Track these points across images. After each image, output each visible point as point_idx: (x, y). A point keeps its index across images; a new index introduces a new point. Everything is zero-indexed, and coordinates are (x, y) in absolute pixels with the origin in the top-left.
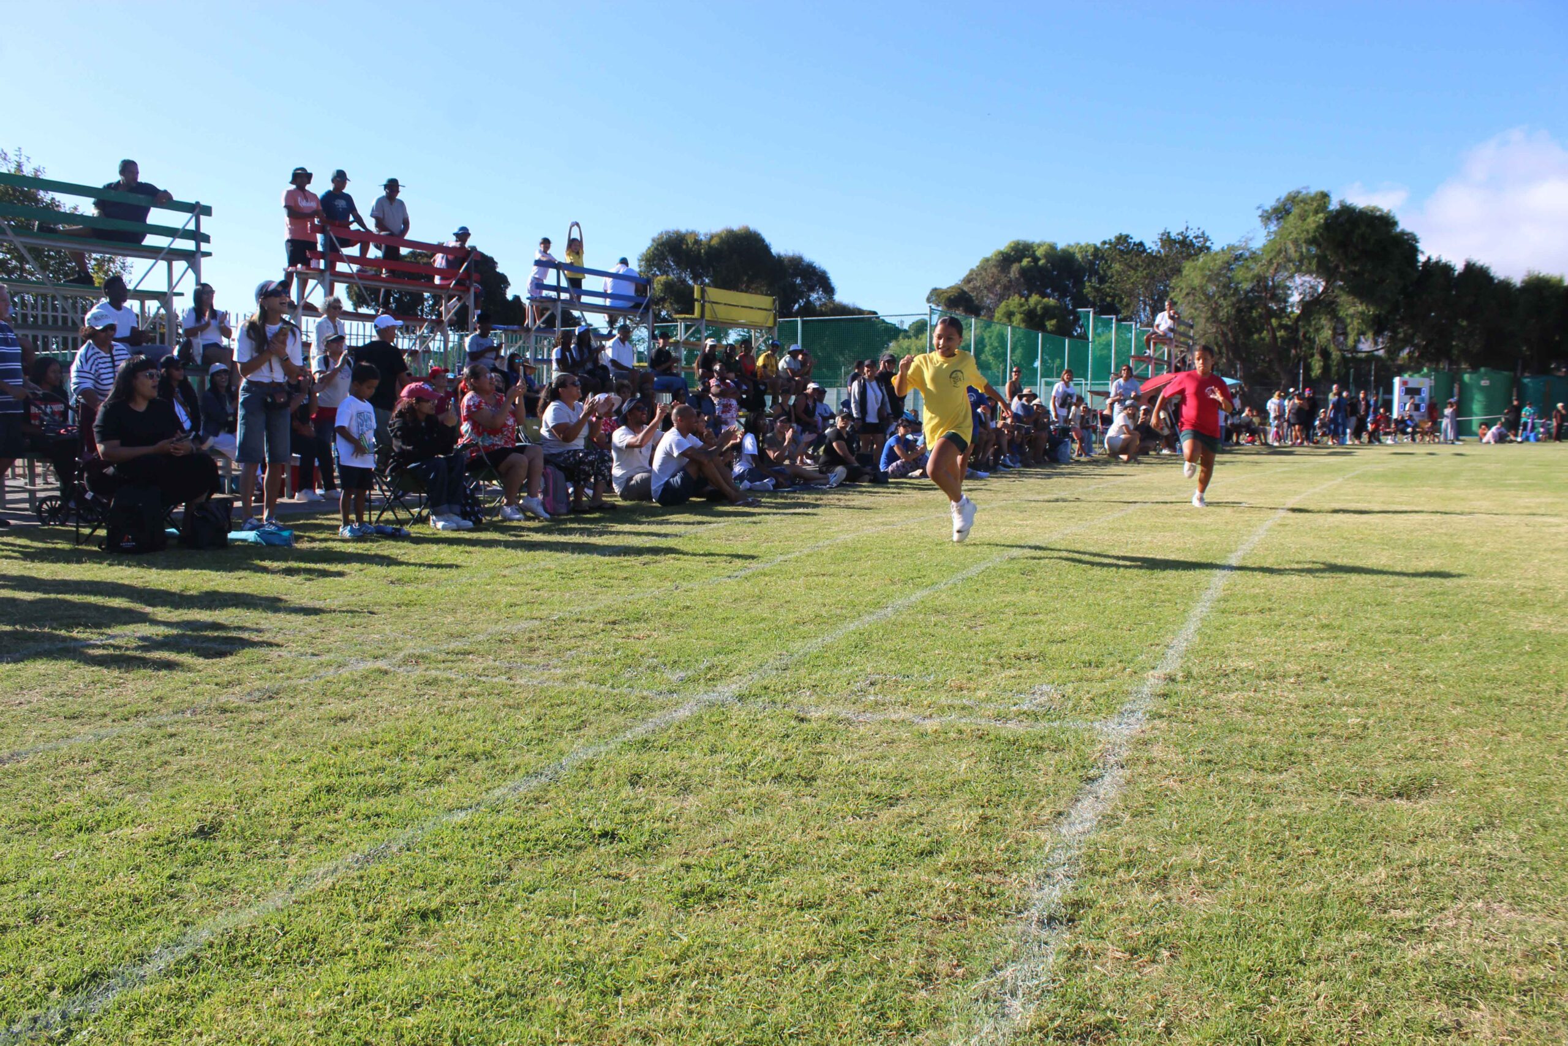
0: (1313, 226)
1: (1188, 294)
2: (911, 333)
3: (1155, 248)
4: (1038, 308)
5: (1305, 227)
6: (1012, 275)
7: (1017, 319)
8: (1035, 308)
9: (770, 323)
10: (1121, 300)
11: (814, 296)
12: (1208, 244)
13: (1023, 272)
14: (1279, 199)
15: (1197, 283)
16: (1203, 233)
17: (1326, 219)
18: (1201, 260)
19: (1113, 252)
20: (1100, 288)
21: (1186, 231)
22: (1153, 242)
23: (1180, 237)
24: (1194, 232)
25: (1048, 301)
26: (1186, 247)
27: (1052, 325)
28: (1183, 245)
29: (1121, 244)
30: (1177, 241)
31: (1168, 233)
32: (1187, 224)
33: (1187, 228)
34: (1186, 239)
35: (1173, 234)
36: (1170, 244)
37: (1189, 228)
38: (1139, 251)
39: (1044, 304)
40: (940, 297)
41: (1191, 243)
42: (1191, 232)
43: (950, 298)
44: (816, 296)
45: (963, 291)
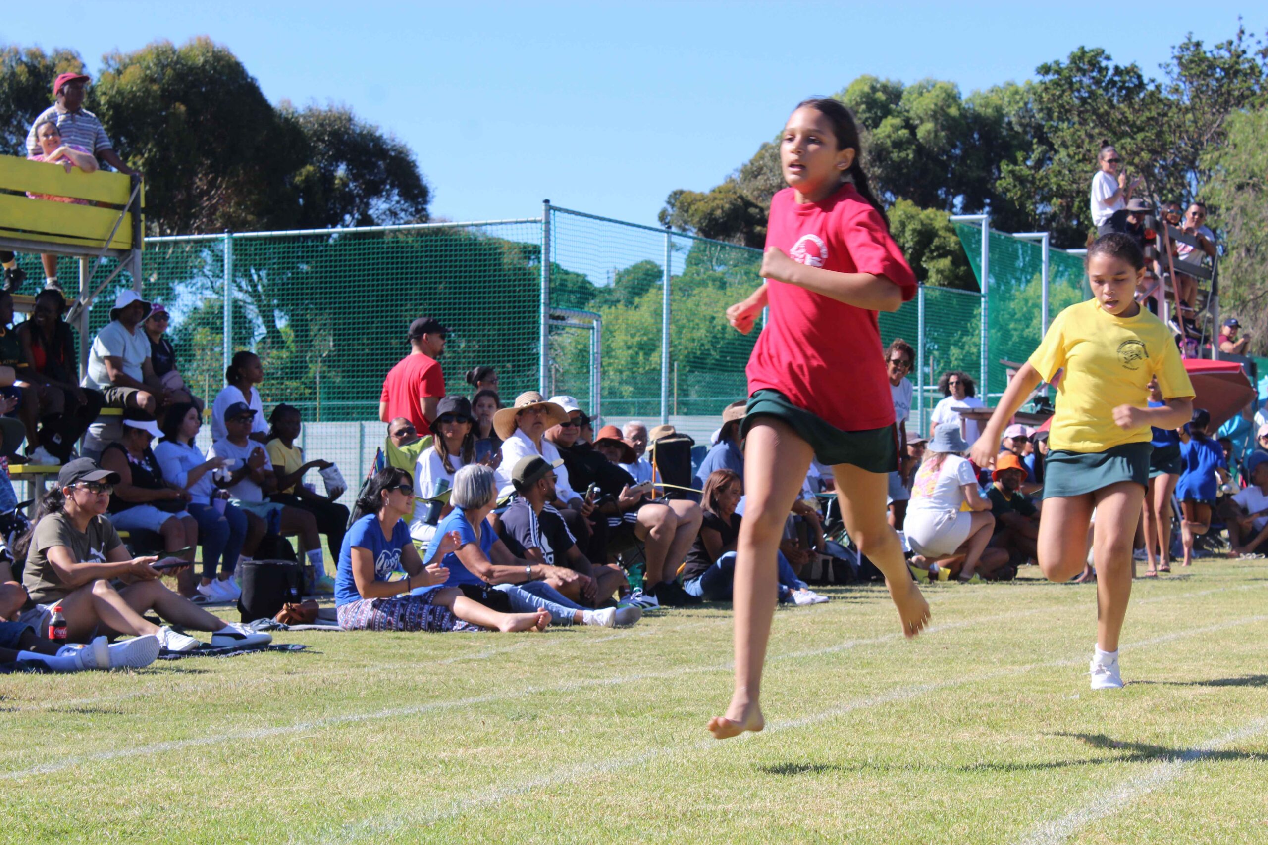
1: (1240, 187)
2: (621, 294)
4: (908, 234)
8: (903, 231)
9: (122, 238)
11: (378, 206)
13: (879, 153)
15: (1261, 160)
19: (1064, 91)
20: (1034, 177)
21: (1240, 39)
22: (1160, 65)
23: (1225, 54)
24: (1259, 42)
25: (932, 216)
26: (1240, 78)
27: (939, 272)
28: (1232, 72)
29: (1084, 72)
30: (1218, 63)
31: (1198, 45)
32: (1242, 22)
33: (1242, 32)
34: (1239, 57)
35: (1207, 47)
36: (1201, 72)
37: (1247, 33)
38: (1128, 89)
39: (922, 224)
40: (687, 211)
41: (1252, 68)
42: (1252, 42)
43: (711, 214)
44: (383, 206)
45: (742, 198)
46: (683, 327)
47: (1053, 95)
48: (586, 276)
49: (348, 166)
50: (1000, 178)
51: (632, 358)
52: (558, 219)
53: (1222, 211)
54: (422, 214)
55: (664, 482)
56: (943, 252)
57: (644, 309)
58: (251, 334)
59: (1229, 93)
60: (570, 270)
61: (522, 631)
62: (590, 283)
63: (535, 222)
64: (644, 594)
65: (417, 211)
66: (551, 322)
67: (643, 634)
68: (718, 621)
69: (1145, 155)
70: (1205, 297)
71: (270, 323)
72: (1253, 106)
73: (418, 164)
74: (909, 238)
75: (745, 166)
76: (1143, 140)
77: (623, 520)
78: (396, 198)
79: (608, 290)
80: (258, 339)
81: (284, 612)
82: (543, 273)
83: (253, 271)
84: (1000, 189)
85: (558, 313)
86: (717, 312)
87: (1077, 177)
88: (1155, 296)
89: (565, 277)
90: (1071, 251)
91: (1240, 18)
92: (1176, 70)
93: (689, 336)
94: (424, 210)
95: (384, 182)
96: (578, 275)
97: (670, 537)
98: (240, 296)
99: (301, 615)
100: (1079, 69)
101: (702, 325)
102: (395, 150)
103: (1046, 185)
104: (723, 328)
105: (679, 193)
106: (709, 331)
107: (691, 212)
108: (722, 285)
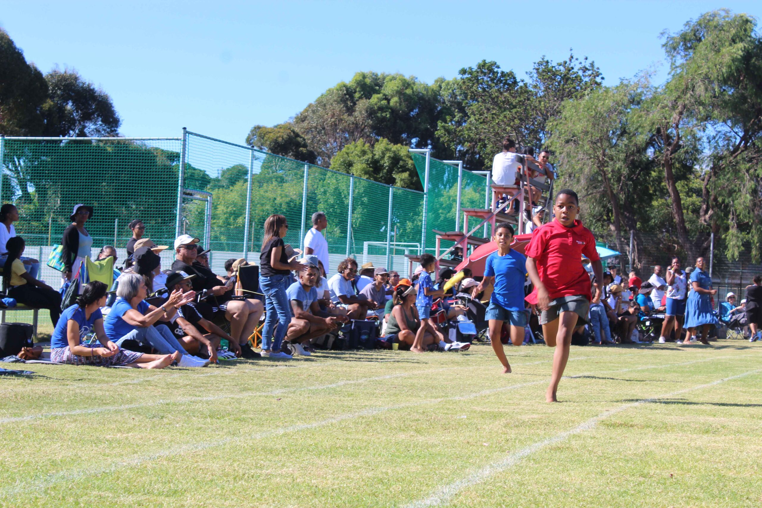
0: (727, 59)
1: (567, 142)
2: (225, 183)
3: (529, 81)
4: (386, 158)
5: (718, 60)
6: (356, 114)
7: (358, 167)
8: (383, 157)
10: (485, 146)
11: (90, 126)
12: (598, 80)
13: (371, 112)
14: (687, 24)
15: (579, 127)
16: (592, 65)
17: (745, 50)
18: (587, 98)
19: (474, 84)
20: (456, 131)
21: (571, 61)
22: (526, 73)
23: (562, 68)
24: (581, 63)
25: (399, 149)
26: (569, 82)
27: (401, 180)
28: (566, 78)
29: (485, 74)
30: (558, 73)
31: (547, 62)
32: (572, 52)
33: (572, 57)
34: (569, 70)
35: (554, 64)
36: (549, 78)
37: (575, 57)
38: (508, 84)
39: (394, 153)
40: (263, 138)
41: (576, 77)
42: (577, 62)
43: (276, 140)
44: (93, 127)
45: (293, 132)
46: (258, 203)
47: (468, 86)
48: (205, 171)
49: (73, 103)
50: (437, 130)
51: (227, 220)
52: (191, 139)
53: (557, 154)
54: (113, 132)
55: (243, 288)
56: (404, 169)
57: (235, 192)
58: (13, 193)
59: (564, 90)
60: (196, 167)
61: (160, 368)
62: (208, 175)
63: (178, 140)
64: (229, 351)
66: (184, 196)
67: (227, 373)
68: (269, 368)
69: (517, 122)
70: (546, 200)
71: (24, 189)
72: (576, 97)
73: (113, 105)
74: (387, 161)
75: (297, 115)
76: (516, 113)
77: (219, 309)
78: (100, 123)
79: (217, 180)
80: (17, 197)
81: (23, 352)
82: (181, 168)
83: (16, 159)
84: (437, 136)
85: (188, 191)
86: (277, 196)
87: (479, 131)
88: (519, 198)
89: (194, 171)
90: (474, 172)
91: (571, 50)
92: (535, 75)
93: (261, 208)
94: (116, 131)
95: (93, 113)
96: (201, 171)
97: (245, 319)
98: (8, 172)
99: (33, 353)
100: (482, 72)
101: (268, 203)
102: (100, 96)
103: (462, 135)
104: (281, 205)
105: (258, 128)
106: (273, 206)
107: (265, 138)
108: (282, 181)
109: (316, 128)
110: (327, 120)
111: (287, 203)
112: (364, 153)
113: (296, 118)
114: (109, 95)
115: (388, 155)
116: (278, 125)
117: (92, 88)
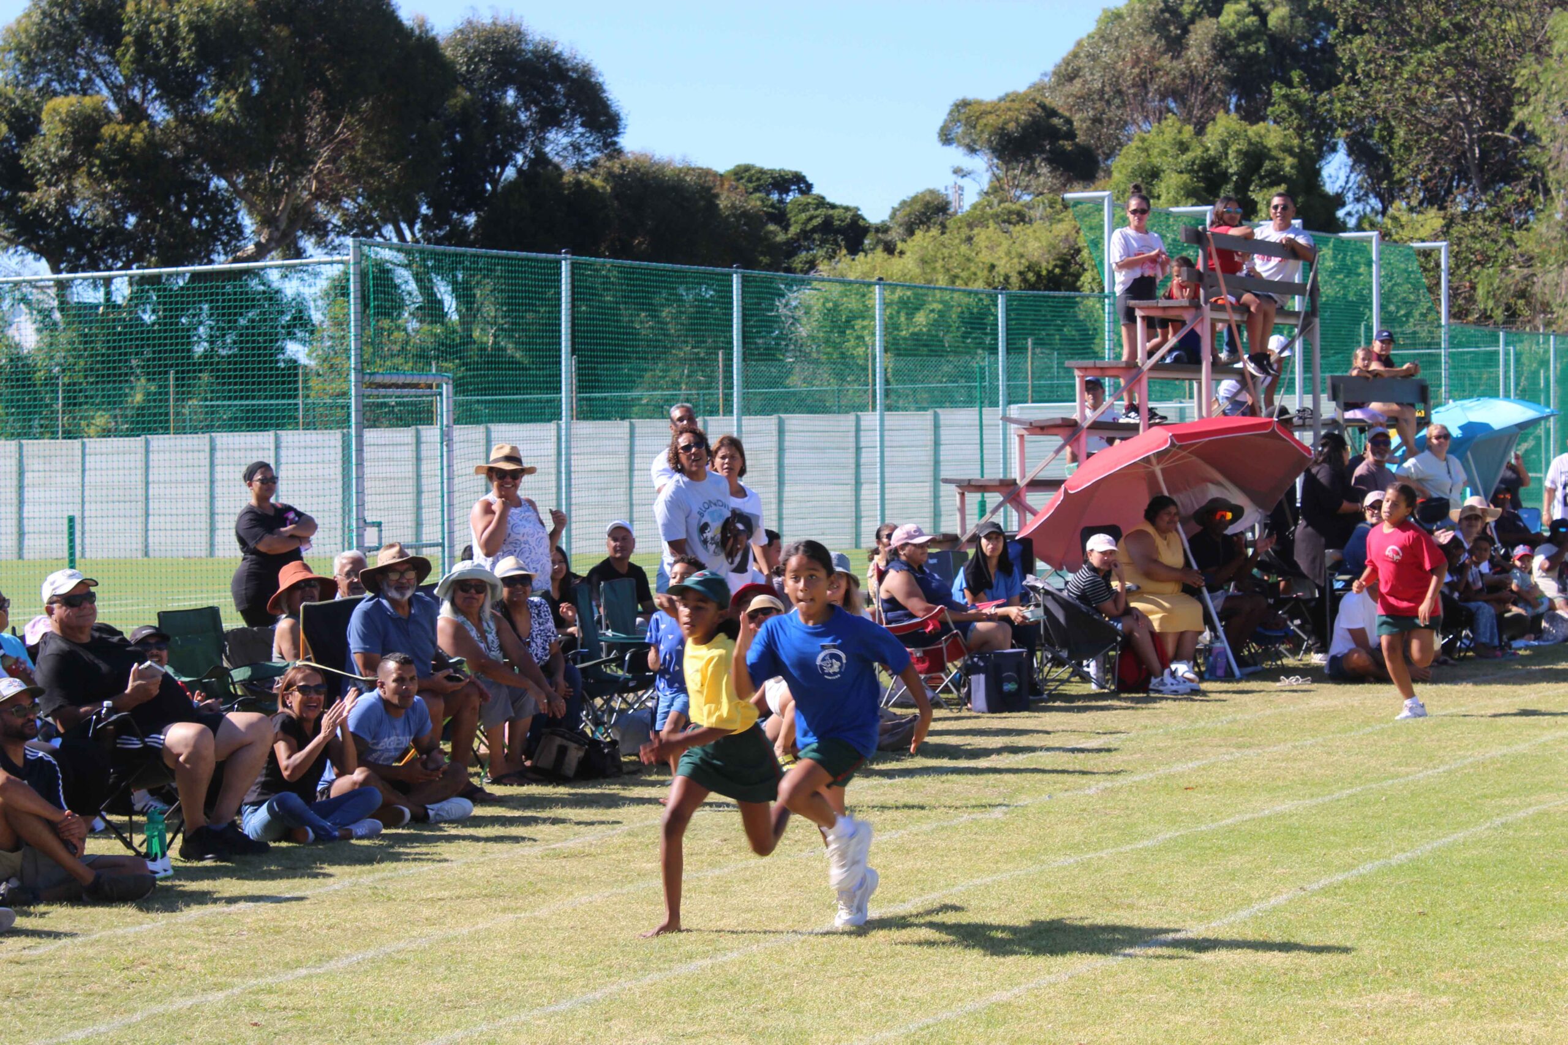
2: (896, 233)
4: (1231, 155)
6: (1192, 53)
7: (1171, 181)
11: (557, 140)
13: (1223, 47)
25: (1263, 132)
39: (1250, 143)
40: (974, 127)
43: (1003, 129)
44: (565, 141)
45: (1043, 106)
46: (956, 277)
48: (858, 209)
49: (518, 89)
50: (1273, 105)
51: (891, 318)
54: (612, 149)
57: (908, 254)
60: (838, 202)
62: (863, 218)
65: (606, 145)
73: (605, 86)
74: (1233, 162)
75: (1058, 66)
77: (145, 743)
78: (580, 130)
80: (409, 309)
83: (404, 225)
86: (1000, 258)
88: (1198, 330)
89: (831, 212)
94: (615, 142)
95: (563, 109)
96: (847, 209)
98: (388, 255)
101: (979, 273)
102: (575, 69)
104: (1007, 278)
105: (963, 105)
106: (989, 285)
107: (979, 128)
108: (1021, 218)
109: (1102, 92)
110: (1123, 72)
111: (1020, 273)
112: (1183, 147)
113: (1054, 73)
114: (593, 65)
115: (1234, 147)
116: (1007, 95)
117: (556, 52)
